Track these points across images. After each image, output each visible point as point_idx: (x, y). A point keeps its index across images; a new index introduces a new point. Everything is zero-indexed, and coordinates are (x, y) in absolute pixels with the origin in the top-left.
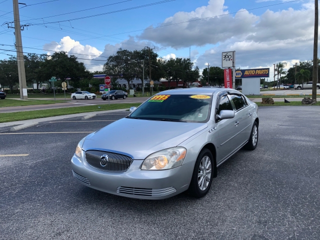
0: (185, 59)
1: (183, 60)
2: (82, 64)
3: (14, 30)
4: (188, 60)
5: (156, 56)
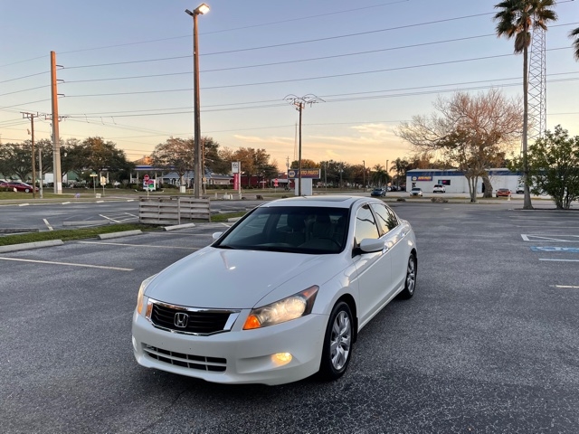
0: (259, 150)
1: (256, 151)
2: (121, 151)
3: (51, 121)
4: (263, 150)
5: (217, 146)
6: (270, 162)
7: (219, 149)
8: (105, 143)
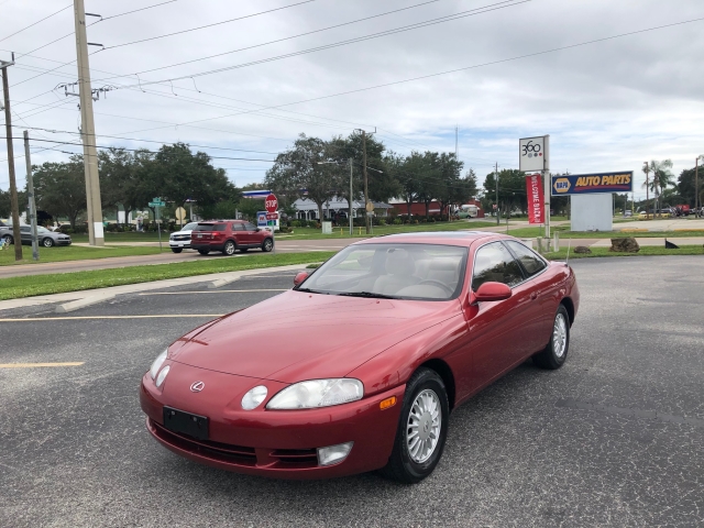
0: (444, 155)
4: (452, 155)
5: (381, 148)
6: (463, 175)
7: (384, 154)
8: (194, 153)
